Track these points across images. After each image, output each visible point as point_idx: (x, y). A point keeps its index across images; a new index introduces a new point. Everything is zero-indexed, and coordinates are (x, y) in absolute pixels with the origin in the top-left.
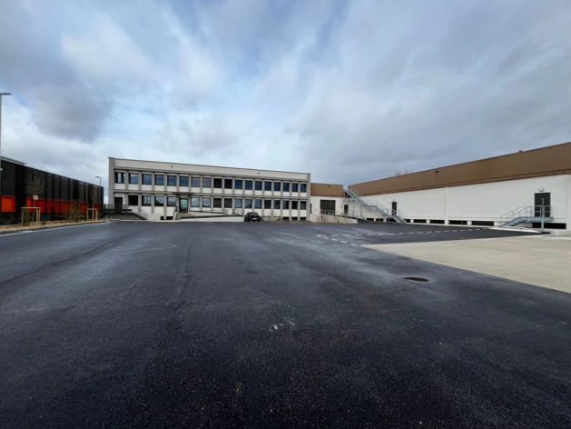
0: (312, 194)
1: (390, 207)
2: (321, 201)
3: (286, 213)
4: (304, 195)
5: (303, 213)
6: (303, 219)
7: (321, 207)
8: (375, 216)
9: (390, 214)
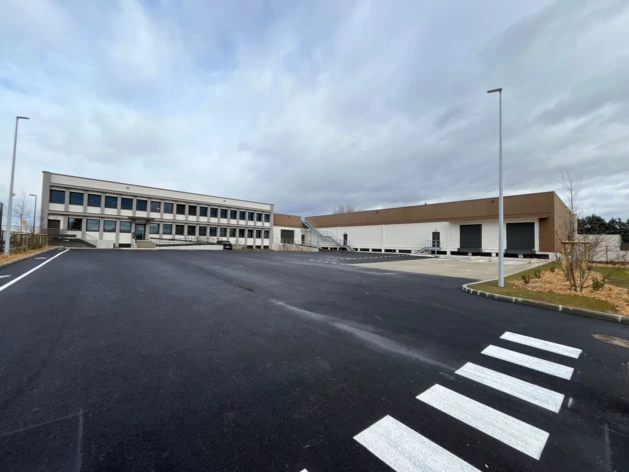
0: (275, 225)
1: (342, 238)
2: (282, 231)
3: (250, 242)
4: (267, 225)
5: (266, 242)
6: (266, 247)
7: (282, 236)
8: (329, 245)
9: (342, 244)
